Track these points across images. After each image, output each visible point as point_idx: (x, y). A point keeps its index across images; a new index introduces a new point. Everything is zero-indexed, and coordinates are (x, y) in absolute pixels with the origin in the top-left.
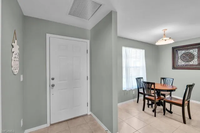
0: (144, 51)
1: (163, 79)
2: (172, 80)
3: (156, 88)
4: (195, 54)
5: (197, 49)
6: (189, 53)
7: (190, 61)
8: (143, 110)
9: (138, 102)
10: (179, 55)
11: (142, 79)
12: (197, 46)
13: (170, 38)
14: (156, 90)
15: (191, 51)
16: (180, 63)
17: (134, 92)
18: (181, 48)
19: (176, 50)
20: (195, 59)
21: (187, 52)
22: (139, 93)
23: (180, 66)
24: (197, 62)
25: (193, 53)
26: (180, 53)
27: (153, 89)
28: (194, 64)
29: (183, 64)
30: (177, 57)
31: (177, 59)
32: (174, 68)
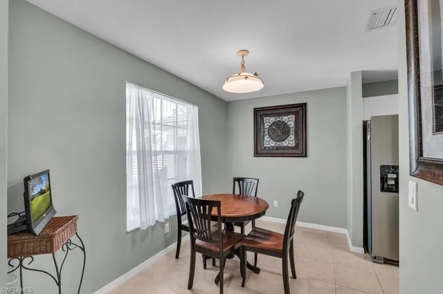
0: (196, 109)
1: (238, 180)
2: (256, 181)
3: (222, 214)
4: (291, 126)
5: (294, 116)
6: (282, 122)
7: (284, 140)
8: (190, 287)
9: (177, 257)
10: (266, 127)
11: (190, 186)
12: (294, 110)
13: (256, 74)
14: (224, 219)
15: (285, 119)
16: (268, 142)
17: (167, 225)
18: (269, 112)
19: (261, 116)
20: (291, 136)
21: (279, 121)
22: (181, 227)
23: (267, 148)
24: (294, 141)
25: (289, 123)
26: (269, 121)
27: (214, 218)
28: (289, 145)
29: (272, 145)
30: (262, 130)
31: (262, 134)
32: (257, 154)
